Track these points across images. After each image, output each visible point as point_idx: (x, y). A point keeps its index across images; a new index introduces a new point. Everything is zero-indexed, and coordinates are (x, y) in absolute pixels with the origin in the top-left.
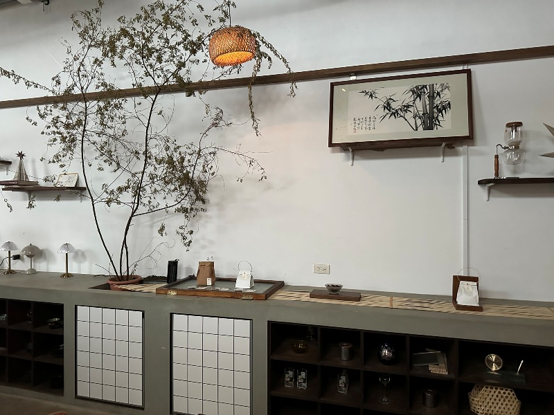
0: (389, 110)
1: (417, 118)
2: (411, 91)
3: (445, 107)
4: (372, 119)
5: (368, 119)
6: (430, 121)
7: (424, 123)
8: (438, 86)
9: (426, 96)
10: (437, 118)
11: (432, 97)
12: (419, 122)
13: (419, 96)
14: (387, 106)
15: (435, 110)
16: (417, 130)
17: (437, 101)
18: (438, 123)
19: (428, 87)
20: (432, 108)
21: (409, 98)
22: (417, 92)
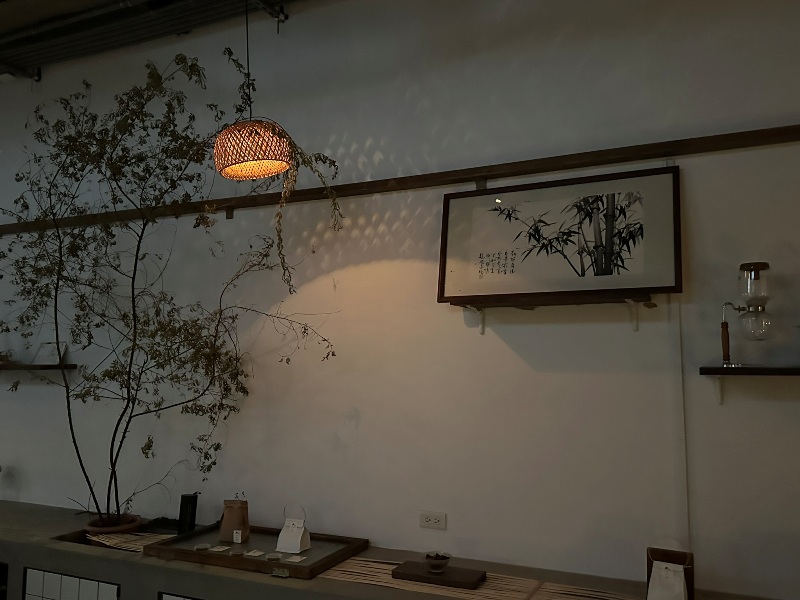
0: (538, 241)
1: (585, 253)
2: (577, 206)
3: (634, 234)
4: (510, 256)
5: (503, 256)
6: (606, 258)
7: (595, 262)
8: (622, 196)
9: (601, 215)
10: (619, 253)
11: (611, 218)
12: (588, 260)
13: (589, 215)
14: (536, 234)
15: (617, 240)
16: (583, 275)
17: (620, 224)
18: (620, 263)
19: (604, 199)
20: (610, 236)
21: (570, 219)
22: (586, 209)
